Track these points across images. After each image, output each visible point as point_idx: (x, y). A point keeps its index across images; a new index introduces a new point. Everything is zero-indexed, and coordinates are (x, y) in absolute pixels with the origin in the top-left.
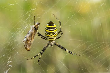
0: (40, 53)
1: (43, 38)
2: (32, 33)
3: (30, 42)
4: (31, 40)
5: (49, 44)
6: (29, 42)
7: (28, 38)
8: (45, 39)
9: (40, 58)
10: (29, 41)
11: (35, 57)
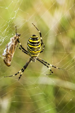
0: (22, 70)
1: (24, 52)
2: (12, 45)
3: (11, 56)
4: (12, 53)
5: (31, 60)
6: (9, 56)
7: (8, 51)
8: (27, 54)
9: (21, 75)
10: (9, 54)
11: (16, 74)
